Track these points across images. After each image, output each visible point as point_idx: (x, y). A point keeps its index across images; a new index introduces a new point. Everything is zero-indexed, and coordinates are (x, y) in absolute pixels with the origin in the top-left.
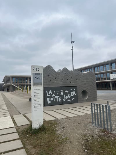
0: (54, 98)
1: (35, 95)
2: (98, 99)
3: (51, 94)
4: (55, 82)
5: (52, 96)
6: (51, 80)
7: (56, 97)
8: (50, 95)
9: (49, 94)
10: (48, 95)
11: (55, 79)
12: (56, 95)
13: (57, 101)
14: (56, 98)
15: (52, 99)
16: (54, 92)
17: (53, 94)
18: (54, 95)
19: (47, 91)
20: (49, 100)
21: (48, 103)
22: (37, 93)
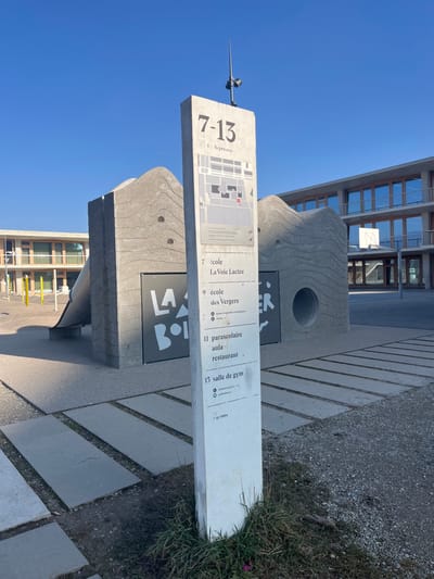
0: (185, 323)
3: (174, 305)
5: (178, 316)
6: (170, 242)
8: (167, 312)
9: (161, 308)
10: (158, 312)
15: (175, 329)
16: (186, 295)
17: (183, 306)
18: (183, 311)
19: (153, 293)
20: (166, 335)
21: (161, 349)
22: (225, 297)
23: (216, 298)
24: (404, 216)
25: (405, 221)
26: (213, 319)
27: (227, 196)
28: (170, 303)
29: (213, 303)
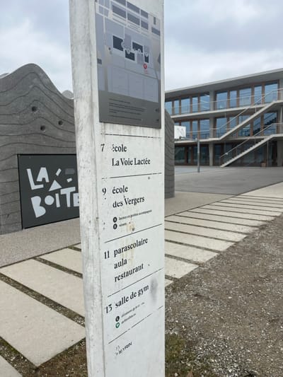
0: (57, 195)
1: (118, 212)
2: (176, 192)
3: (47, 181)
4: (60, 134)
5: (51, 190)
6: (42, 128)
7: (63, 192)
8: (42, 186)
9: (37, 183)
10: (34, 187)
11: (60, 123)
12: (65, 185)
13: (69, 205)
14: (65, 195)
15: (49, 200)
16: (58, 174)
17: (55, 182)
18: (55, 186)
19: (29, 171)
20: (41, 205)
21: (37, 216)
22: (130, 196)
23: (119, 198)
24: (199, 119)
25: (199, 122)
26: (115, 227)
27: (131, 56)
28: (44, 179)
29: (116, 205)
